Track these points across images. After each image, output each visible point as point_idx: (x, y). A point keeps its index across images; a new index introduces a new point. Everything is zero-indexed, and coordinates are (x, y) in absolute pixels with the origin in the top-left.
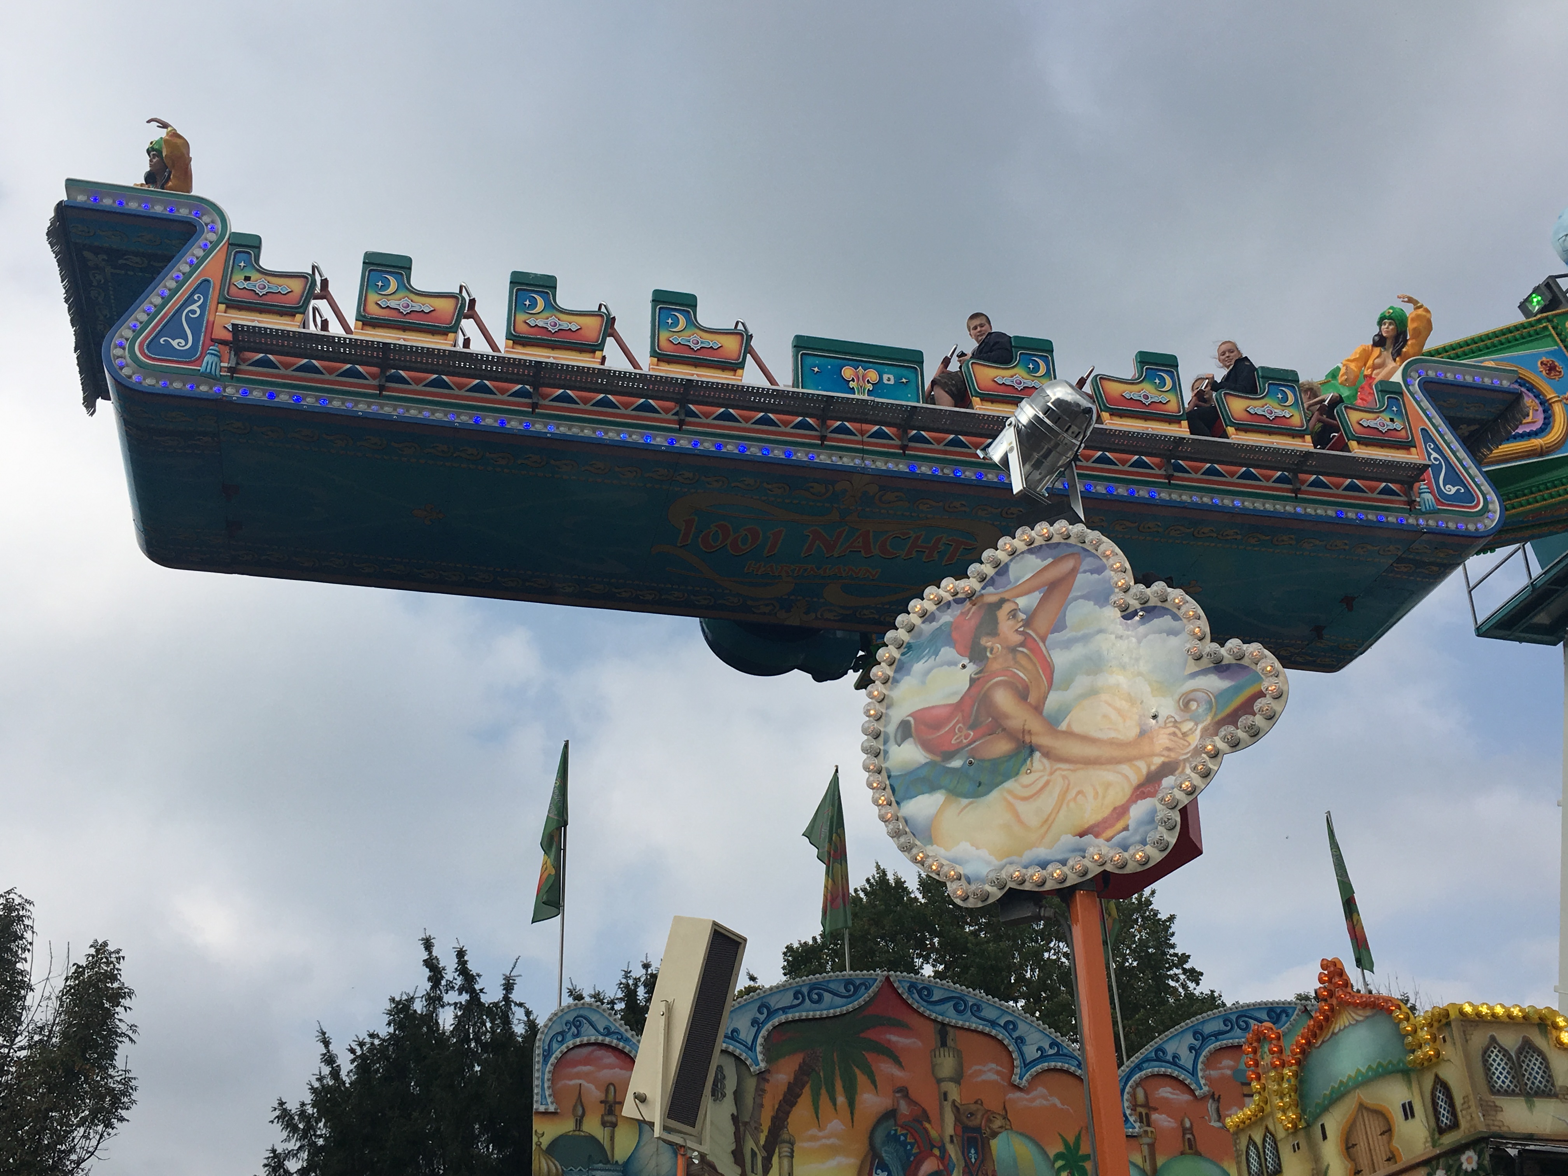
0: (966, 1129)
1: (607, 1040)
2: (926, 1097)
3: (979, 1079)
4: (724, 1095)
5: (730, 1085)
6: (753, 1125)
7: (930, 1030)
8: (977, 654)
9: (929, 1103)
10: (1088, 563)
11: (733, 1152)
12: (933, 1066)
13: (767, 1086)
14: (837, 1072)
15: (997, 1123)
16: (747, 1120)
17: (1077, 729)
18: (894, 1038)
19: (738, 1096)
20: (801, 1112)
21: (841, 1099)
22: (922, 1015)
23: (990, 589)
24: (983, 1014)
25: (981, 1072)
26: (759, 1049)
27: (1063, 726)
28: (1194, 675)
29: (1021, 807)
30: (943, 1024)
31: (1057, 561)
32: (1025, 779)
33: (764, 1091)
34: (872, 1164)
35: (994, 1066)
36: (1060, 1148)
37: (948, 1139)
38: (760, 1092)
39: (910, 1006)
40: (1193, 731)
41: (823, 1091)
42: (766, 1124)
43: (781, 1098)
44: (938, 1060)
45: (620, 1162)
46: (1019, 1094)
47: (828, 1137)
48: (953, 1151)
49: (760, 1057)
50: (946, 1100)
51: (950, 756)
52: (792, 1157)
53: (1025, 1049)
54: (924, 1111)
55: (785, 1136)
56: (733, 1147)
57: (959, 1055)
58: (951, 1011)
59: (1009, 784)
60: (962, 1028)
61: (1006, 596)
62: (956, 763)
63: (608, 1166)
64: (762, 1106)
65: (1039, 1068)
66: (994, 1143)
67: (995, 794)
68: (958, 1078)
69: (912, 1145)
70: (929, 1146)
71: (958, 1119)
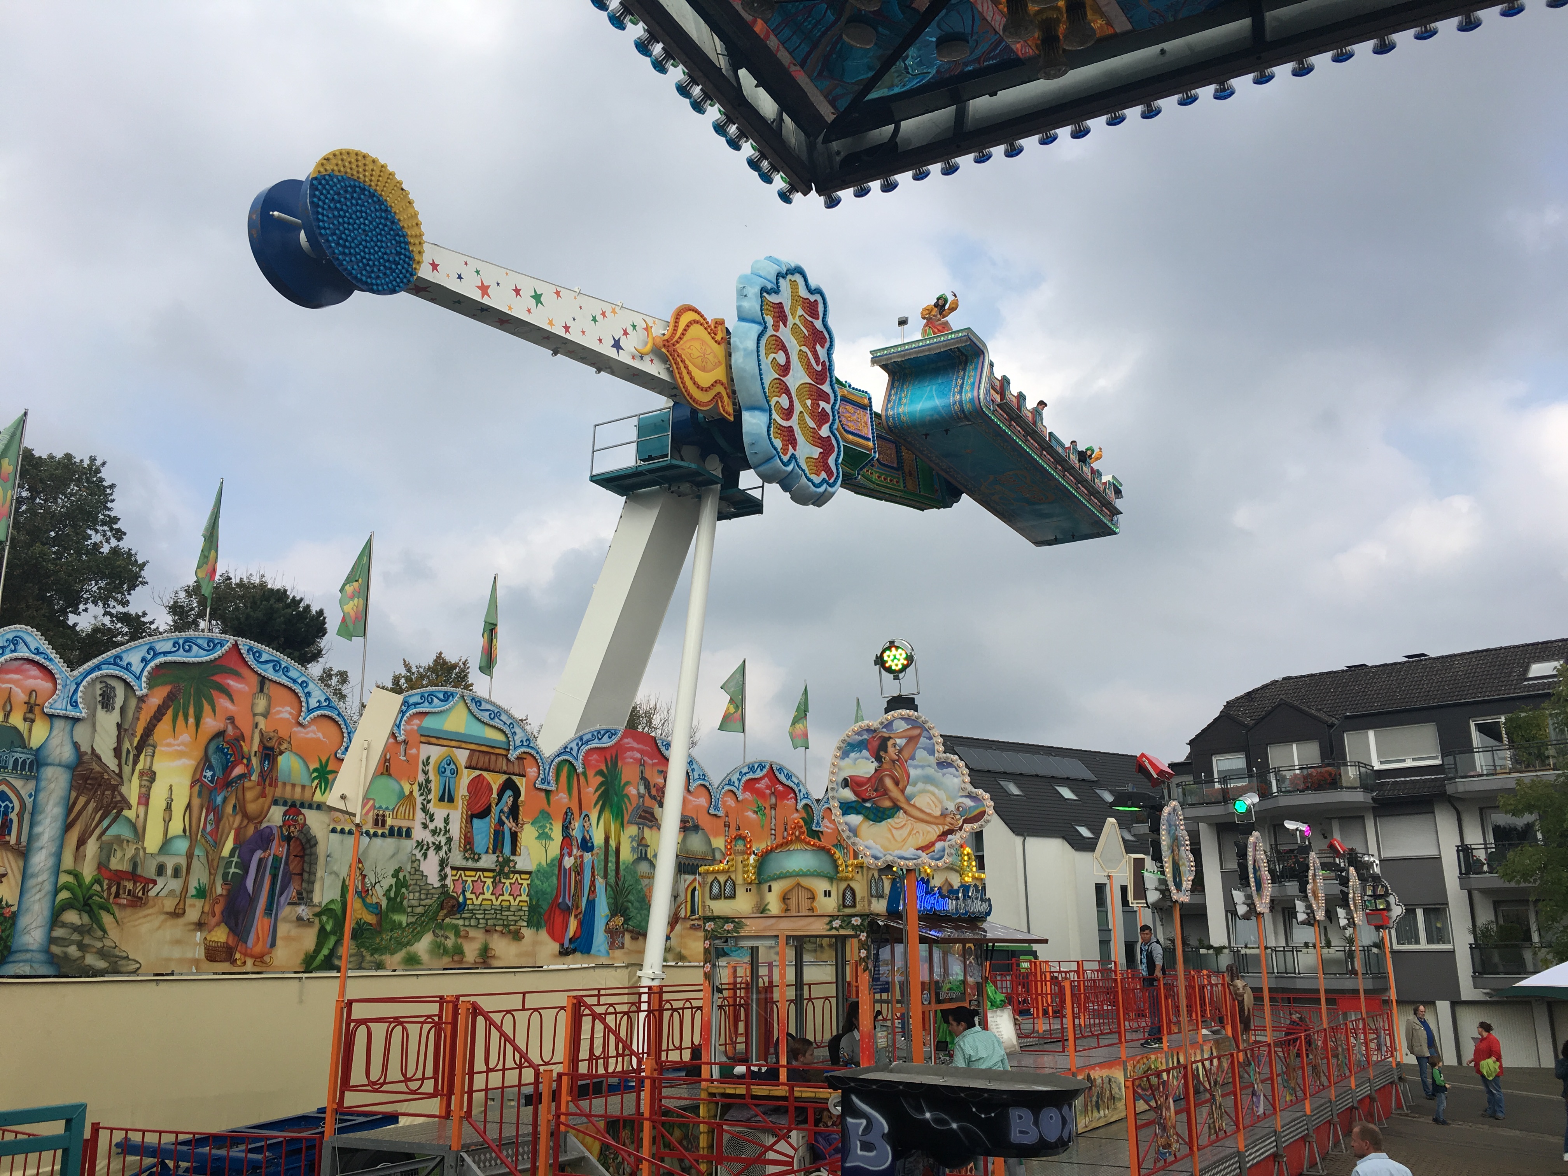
0: (265, 748)
1: (37, 658)
2: (245, 725)
3: (278, 717)
4: (113, 709)
5: (119, 701)
6: (131, 732)
7: (254, 680)
8: (879, 759)
9: (246, 730)
10: (925, 733)
11: (115, 749)
12: (253, 705)
13: (144, 706)
14: (192, 702)
15: (284, 746)
16: (126, 727)
17: (917, 805)
18: (231, 682)
19: (123, 710)
20: (163, 727)
21: (191, 720)
22: (252, 670)
23: (884, 730)
24: (290, 674)
25: (279, 712)
26: (144, 679)
27: (912, 802)
28: (962, 796)
29: (894, 831)
30: (264, 677)
31: (913, 728)
32: (897, 820)
33: (141, 708)
34: (205, 765)
35: (288, 709)
36: (317, 765)
37: (253, 754)
38: (139, 709)
39: (246, 663)
40: (959, 819)
41: (181, 714)
42: (139, 731)
43: (152, 714)
44: (256, 701)
45: (34, 748)
46: (300, 729)
47: (178, 745)
48: (254, 761)
49: (144, 685)
50: (256, 727)
51: (865, 801)
52: (153, 756)
53: (310, 700)
54: (242, 733)
55: (151, 742)
56: (115, 745)
57: (269, 698)
58: (271, 669)
59: (889, 820)
60: (275, 682)
61: (892, 736)
62: (868, 805)
63: (25, 750)
64: (138, 719)
65: (315, 714)
66: (280, 758)
67: (884, 823)
68: (266, 715)
69: (231, 755)
70: (241, 757)
71: (261, 741)
